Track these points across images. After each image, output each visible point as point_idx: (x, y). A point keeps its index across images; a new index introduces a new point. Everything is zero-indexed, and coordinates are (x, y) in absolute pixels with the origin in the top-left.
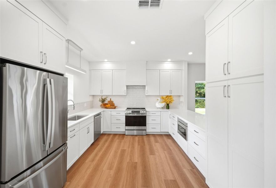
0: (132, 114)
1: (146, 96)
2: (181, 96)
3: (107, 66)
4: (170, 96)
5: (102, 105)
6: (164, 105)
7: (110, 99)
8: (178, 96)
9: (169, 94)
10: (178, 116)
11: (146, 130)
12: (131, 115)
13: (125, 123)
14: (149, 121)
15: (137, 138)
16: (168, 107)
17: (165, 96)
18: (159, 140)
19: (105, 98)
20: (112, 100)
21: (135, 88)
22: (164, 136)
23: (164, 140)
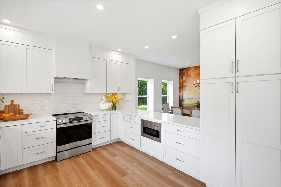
0: (70, 123)
7: (12, 101)
8: (123, 94)
9: (115, 92)
11: (91, 143)
12: (68, 125)
13: (55, 141)
15: (81, 160)
16: (114, 108)
18: (115, 152)
23: (120, 150)
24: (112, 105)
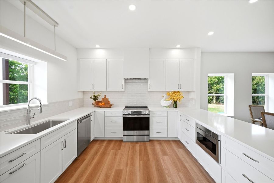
0: (132, 115)
1: (148, 91)
2: (191, 91)
3: (100, 54)
4: (178, 92)
5: (94, 103)
6: (171, 103)
7: (105, 96)
9: (177, 90)
10: (196, 120)
11: (149, 135)
12: (130, 116)
13: (122, 126)
14: (153, 123)
15: (137, 147)
16: (175, 105)
17: (172, 91)
18: (167, 150)
19: (98, 95)
20: (106, 97)
21: (135, 82)
22: (172, 143)
23: (173, 150)
24: (172, 102)
